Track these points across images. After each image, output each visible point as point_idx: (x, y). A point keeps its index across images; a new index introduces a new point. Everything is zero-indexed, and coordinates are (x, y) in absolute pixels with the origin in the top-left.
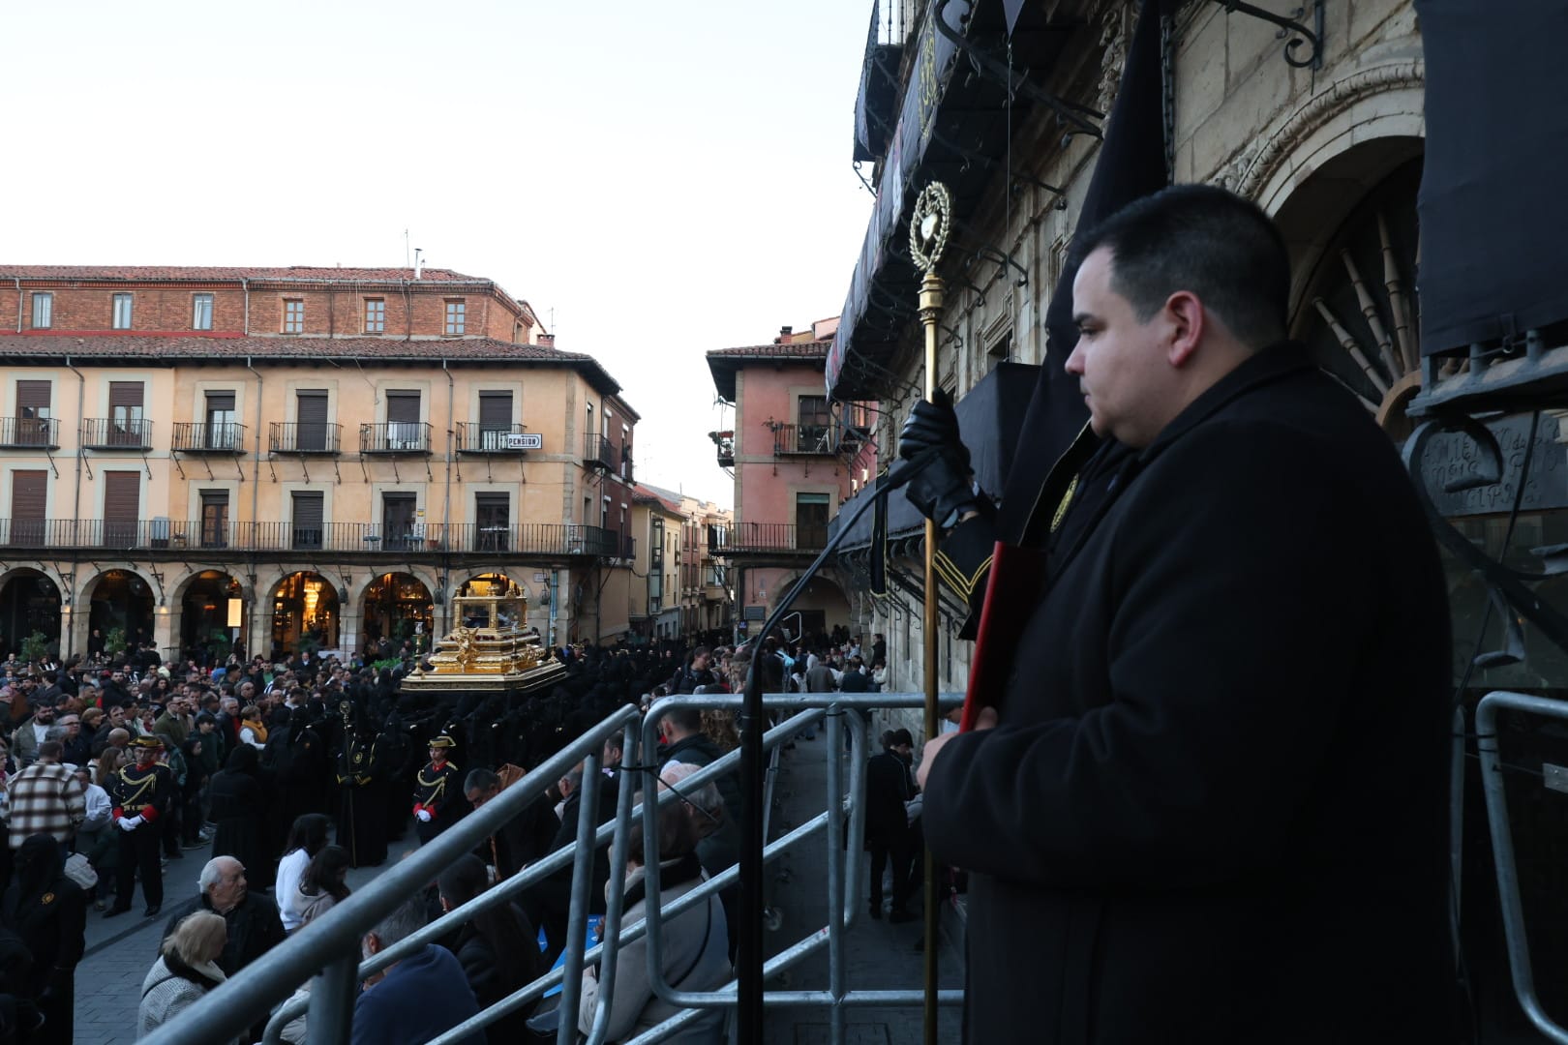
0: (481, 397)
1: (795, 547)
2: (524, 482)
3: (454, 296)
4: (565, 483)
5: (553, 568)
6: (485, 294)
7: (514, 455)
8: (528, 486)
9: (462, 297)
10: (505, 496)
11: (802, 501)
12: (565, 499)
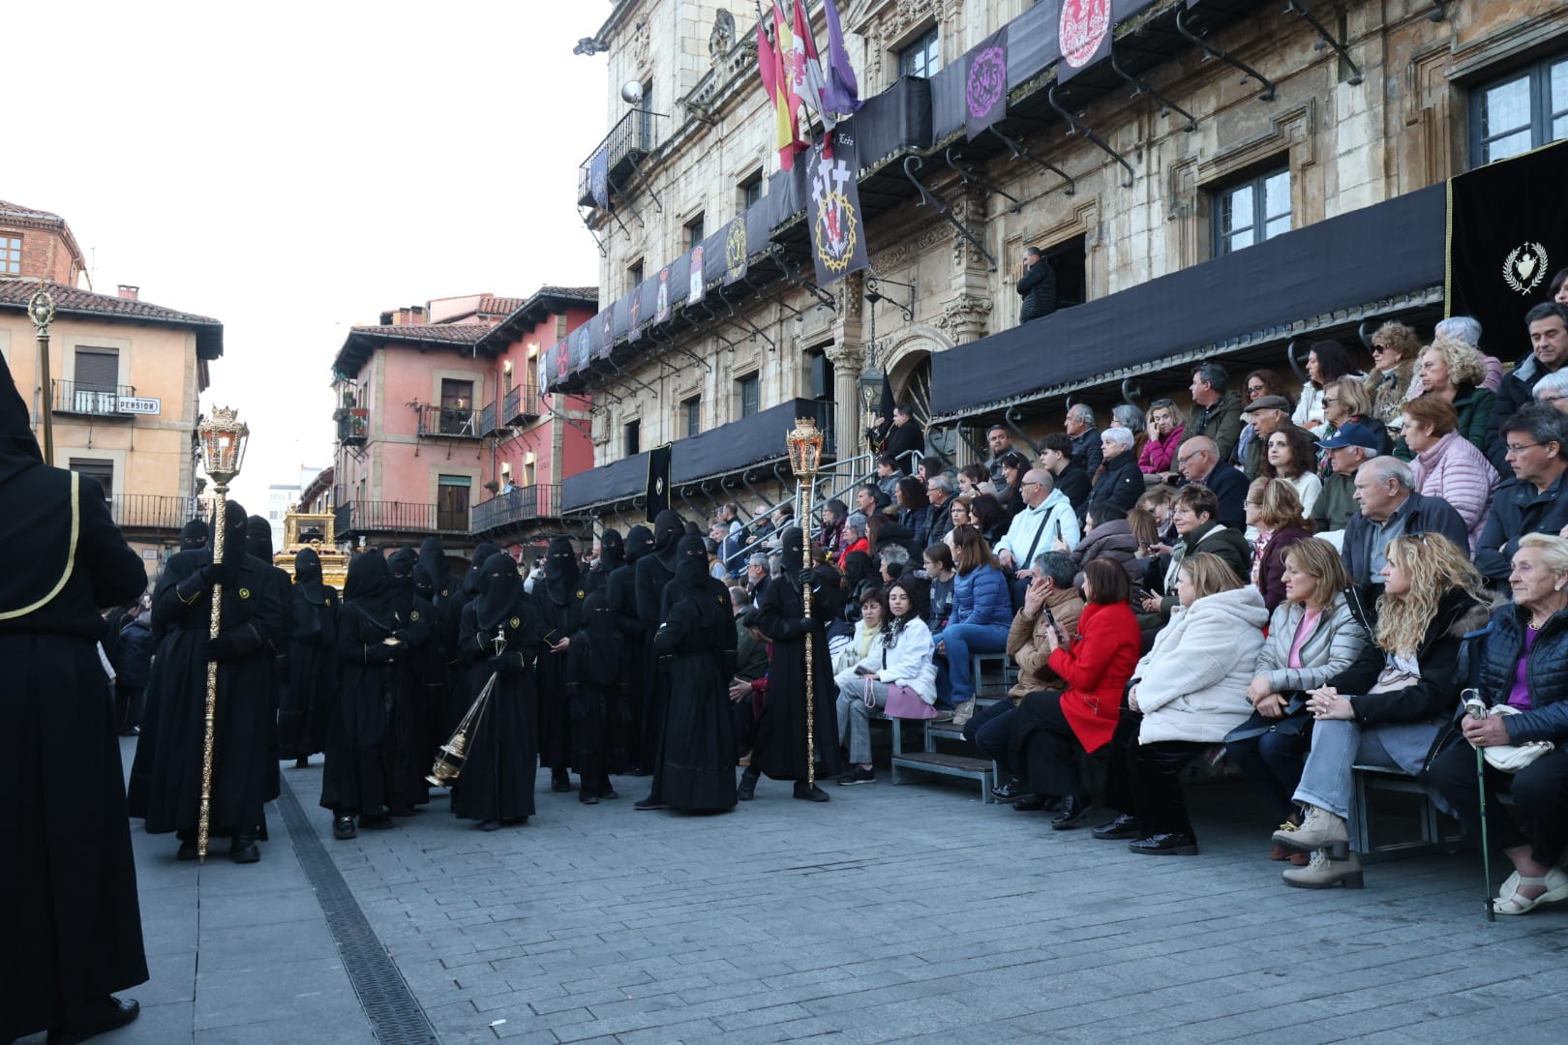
0: (77, 353)
1: (435, 527)
2: (132, 449)
3: (9, 230)
4: (182, 453)
5: (166, 544)
6: (53, 232)
7: (120, 420)
8: (136, 455)
9: (20, 231)
10: (108, 465)
11: (443, 483)
12: (181, 470)
